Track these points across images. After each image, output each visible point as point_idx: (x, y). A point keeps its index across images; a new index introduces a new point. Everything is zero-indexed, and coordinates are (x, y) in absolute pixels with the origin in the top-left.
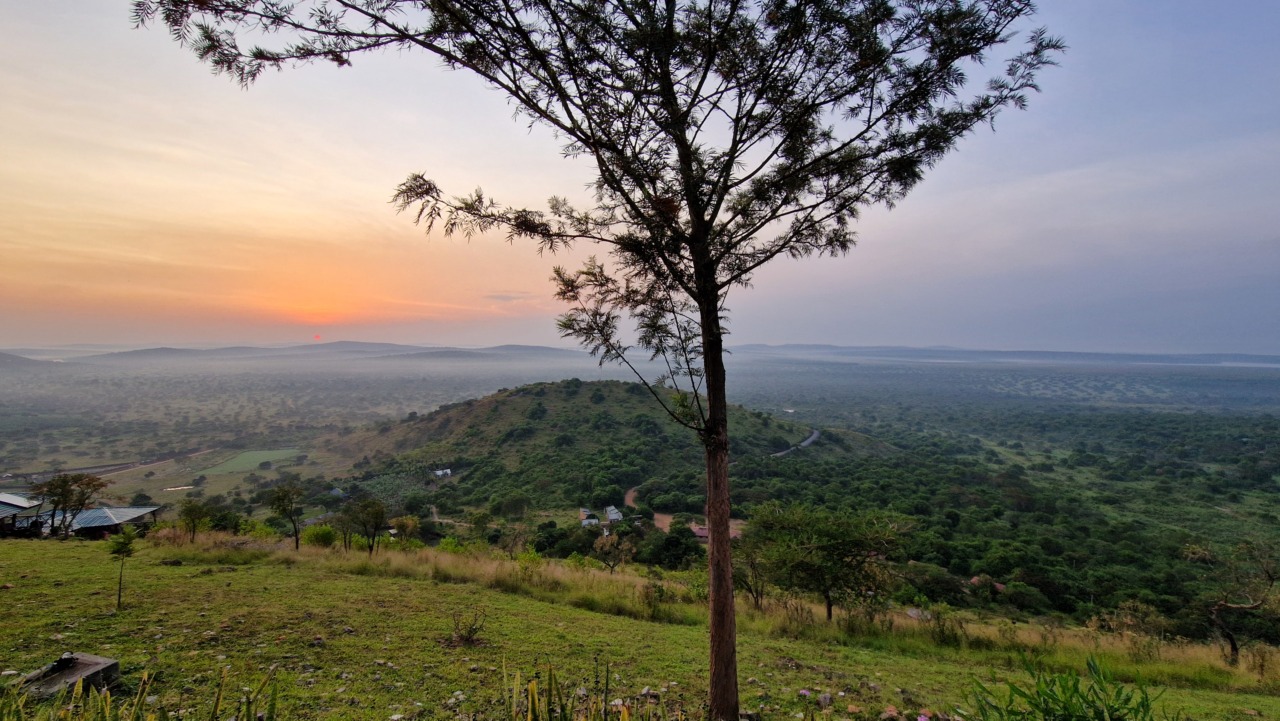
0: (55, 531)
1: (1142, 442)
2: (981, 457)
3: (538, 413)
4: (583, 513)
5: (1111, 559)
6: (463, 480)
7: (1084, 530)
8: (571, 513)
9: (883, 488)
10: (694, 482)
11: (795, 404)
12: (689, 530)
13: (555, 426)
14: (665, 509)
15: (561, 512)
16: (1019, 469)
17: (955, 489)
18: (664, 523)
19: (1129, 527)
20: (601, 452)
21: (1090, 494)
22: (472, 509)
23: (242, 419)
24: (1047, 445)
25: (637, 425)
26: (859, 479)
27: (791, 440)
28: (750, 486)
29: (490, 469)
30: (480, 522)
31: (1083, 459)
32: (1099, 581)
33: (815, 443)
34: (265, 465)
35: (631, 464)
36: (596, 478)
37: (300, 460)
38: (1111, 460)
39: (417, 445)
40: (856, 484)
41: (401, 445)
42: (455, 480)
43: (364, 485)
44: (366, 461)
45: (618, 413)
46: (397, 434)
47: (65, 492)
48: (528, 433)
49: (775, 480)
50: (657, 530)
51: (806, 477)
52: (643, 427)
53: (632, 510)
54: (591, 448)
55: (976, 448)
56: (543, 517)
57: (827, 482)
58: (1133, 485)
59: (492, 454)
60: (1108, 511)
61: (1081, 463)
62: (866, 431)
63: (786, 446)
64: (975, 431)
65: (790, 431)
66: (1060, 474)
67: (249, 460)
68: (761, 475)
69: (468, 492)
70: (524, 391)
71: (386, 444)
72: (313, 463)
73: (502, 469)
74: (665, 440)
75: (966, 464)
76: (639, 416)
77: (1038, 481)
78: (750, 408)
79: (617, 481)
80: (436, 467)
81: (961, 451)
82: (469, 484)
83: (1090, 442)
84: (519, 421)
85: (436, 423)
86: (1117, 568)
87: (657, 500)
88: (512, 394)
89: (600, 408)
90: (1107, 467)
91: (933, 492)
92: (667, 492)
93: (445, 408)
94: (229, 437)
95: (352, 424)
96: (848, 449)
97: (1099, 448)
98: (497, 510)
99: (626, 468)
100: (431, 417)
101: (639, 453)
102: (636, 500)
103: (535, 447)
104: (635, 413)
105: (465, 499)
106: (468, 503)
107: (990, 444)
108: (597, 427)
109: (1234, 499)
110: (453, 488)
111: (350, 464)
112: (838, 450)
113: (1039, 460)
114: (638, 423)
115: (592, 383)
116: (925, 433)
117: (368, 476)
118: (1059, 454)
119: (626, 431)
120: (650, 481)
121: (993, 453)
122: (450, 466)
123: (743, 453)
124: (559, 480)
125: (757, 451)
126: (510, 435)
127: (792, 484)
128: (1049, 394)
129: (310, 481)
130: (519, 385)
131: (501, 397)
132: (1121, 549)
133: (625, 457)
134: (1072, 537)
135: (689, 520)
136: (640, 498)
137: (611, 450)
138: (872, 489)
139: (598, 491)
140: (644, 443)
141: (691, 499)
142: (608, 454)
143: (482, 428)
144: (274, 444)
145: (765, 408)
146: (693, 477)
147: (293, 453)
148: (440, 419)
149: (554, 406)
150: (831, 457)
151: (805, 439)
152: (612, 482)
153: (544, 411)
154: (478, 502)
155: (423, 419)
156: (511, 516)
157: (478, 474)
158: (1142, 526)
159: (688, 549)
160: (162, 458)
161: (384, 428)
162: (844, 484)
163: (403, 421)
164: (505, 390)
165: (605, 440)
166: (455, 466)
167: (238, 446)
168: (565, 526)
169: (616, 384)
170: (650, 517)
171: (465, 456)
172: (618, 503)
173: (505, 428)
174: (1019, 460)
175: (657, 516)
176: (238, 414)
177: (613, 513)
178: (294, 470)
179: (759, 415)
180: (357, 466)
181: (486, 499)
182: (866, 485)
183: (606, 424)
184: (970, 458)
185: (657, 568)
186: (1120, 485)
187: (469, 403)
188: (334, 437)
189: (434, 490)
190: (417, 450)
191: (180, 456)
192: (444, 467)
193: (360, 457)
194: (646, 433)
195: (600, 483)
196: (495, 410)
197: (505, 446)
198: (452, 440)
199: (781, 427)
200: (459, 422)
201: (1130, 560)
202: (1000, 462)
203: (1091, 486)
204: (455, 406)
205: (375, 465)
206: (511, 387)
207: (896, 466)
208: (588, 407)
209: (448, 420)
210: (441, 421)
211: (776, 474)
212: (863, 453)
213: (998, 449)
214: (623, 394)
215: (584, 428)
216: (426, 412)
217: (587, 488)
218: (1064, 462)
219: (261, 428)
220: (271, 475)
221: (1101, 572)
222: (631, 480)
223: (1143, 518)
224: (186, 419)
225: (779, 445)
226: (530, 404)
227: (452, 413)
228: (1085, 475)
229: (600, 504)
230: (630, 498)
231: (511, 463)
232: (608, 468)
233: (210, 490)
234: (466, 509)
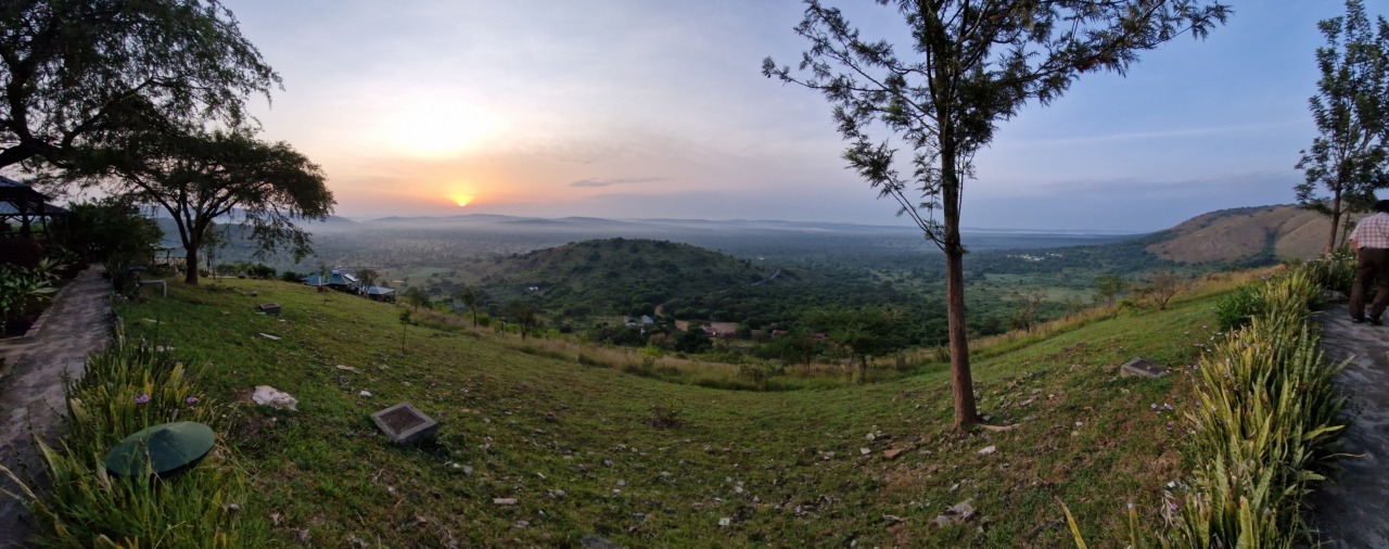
0: (362, 293)
1: (938, 265)
2: (871, 279)
3: (595, 258)
4: (626, 320)
5: (930, 317)
6: (546, 294)
7: (920, 306)
8: (617, 318)
9: (820, 299)
10: (701, 301)
11: (764, 254)
12: (702, 330)
13: (606, 266)
14: (682, 317)
15: (611, 317)
16: (888, 284)
17: (858, 295)
18: (683, 326)
19: (936, 302)
20: (637, 283)
21: (919, 290)
22: (552, 311)
23: (425, 251)
24: (900, 270)
25: (663, 267)
26: (806, 295)
27: (764, 275)
28: (739, 302)
29: (563, 289)
30: (557, 320)
31: (916, 275)
32: (927, 327)
33: (778, 277)
34: (435, 275)
35: (659, 290)
36: (634, 298)
37: (452, 274)
38: (927, 274)
39: (517, 272)
40: (804, 298)
41: (507, 271)
42: (541, 294)
43: (487, 291)
44: (488, 278)
45: (648, 258)
46: (506, 264)
47: (366, 277)
48: (588, 269)
49: (755, 299)
50: (679, 330)
51: (774, 296)
52: (666, 268)
53: (660, 318)
54: (630, 280)
55: (867, 274)
56: (599, 320)
57: (787, 298)
58: (936, 284)
59: (564, 280)
60: (927, 296)
61: (915, 277)
62: (808, 269)
63: (760, 279)
64: (866, 266)
65: (763, 270)
66: (907, 283)
67: (427, 272)
68: (745, 297)
69: (549, 301)
70: (585, 244)
71: (498, 269)
72: (459, 276)
73: (570, 289)
74: (682, 276)
75: (863, 282)
76: (663, 262)
77: (898, 288)
78: (737, 257)
79: (649, 301)
80: (529, 285)
81: (860, 276)
82: (549, 297)
83: (918, 267)
84: (582, 262)
85: (530, 260)
86: (933, 321)
87: (677, 312)
88: (577, 246)
89: (635, 256)
90: (925, 277)
91: (846, 298)
92: (684, 307)
93: (534, 252)
94: (418, 260)
95: (481, 257)
96: (799, 279)
97: (922, 269)
98: (568, 313)
99: (654, 292)
100: (526, 256)
101: (664, 283)
102: (662, 312)
103: (593, 278)
104: (660, 259)
105: (547, 305)
106: (549, 308)
107: (875, 272)
108: (633, 267)
109: (972, 284)
110: (539, 298)
111: (478, 279)
112: (793, 280)
113: (897, 278)
114: (663, 265)
115: (631, 241)
116: (841, 268)
117: (489, 286)
118: (906, 274)
119: (655, 271)
120: (674, 300)
121: (876, 276)
122: (537, 285)
123: (733, 283)
124: (609, 299)
125: (742, 282)
126: (575, 269)
127: (765, 301)
128: (900, 246)
129: (457, 285)
130: (582, 241)
131: (571, 246)
132: (933, 312)
133: (654, 286)
134: (914, 311)
135: (701, 324)
136: (666, 310)
137: (645, 281)
138: (813, 300)
139: (635, 306)
140: (668, 278)
141: (701, 311)
142: (641, 285)
143: (559, 264)
144: (439, 265)
145: (747, 257)
146: (701, 298)
147: (448, 270)
148: (532, 258)
149: (606, 254)
150: (789, 283)
151: (772, 274)
152: (645, 301)
153: (599, 257)
154: (555, 308)
155: (521, 257)
156: (577, 318)
157: (555, 292)
158: (941, 300)
159: (701, 341)
160: (392, 266)
161: (499, 260)
162: (797, 298)
163: (509, 258)
164: (573, 243)
165: (640, 275)
166: (541, 286)
167: (422, 265)
168: (615, 326)
169: (648, 241)
170: (673, 322)
171: (548, 280)
172: (650, 313)
173: (572, 264)
174: (890, 279)
175: (677, 322)
176: (423, 249)
177: (646, 320)
178: (449, 279)
179: (743, 261)
180: (483, 280)
181: (561, 306)
182: (811, 298)
183: (639, 265)
184: (865, 279)
185: (682, 352)
186: (931, 285)
187: (550, 250)
188: (470, 263)
189: (528, 298)
190: (518, 275)
191: (399, 266)
192: (534, 285)
193: (485, 275)
194: (669, 271)
195: (637, 301)
196: (567, 254)
197: (573, 276)
198: (539, 270)
199: (757, 268)
200: (544, 260)
201: (938, 316)
202: (879, 280)
203: (920, 287)
204: (540, 251)
205: (493, 281)
206: (577, 241)
207: (827, 286)
208: (628, 255)
209: (537, 259)
210: (532, 259)
211: (756, 295)
212: (808, 281)
213: (878, 274)
214: (652, 248)
215: (626, 267)
216: (522, 253)
217: (628, 303)
218: (908, 277)
219: (434, 256)
220: (438, 280)
221: (928, 323)
222: (658, 300)
223: (940, 297)
224: (402, 249)
225: (756, 278)
226: (589, 252)
227: (539, 255)
228: (917, 282)
229: (637, 314)
230: (658, 311)
231: (577, 286)
232: (643, 292)
233: (411, 284)
234: (548, 311)
